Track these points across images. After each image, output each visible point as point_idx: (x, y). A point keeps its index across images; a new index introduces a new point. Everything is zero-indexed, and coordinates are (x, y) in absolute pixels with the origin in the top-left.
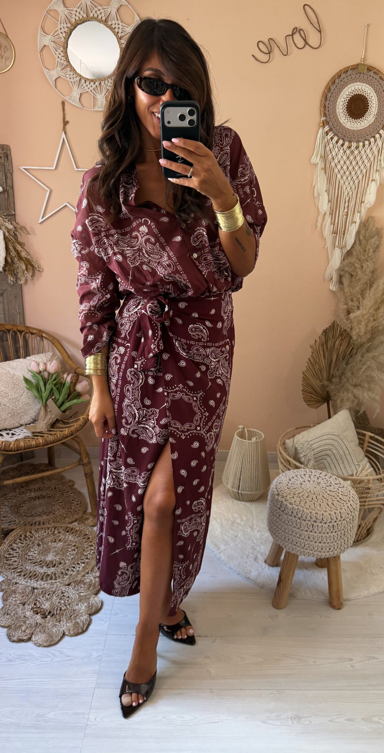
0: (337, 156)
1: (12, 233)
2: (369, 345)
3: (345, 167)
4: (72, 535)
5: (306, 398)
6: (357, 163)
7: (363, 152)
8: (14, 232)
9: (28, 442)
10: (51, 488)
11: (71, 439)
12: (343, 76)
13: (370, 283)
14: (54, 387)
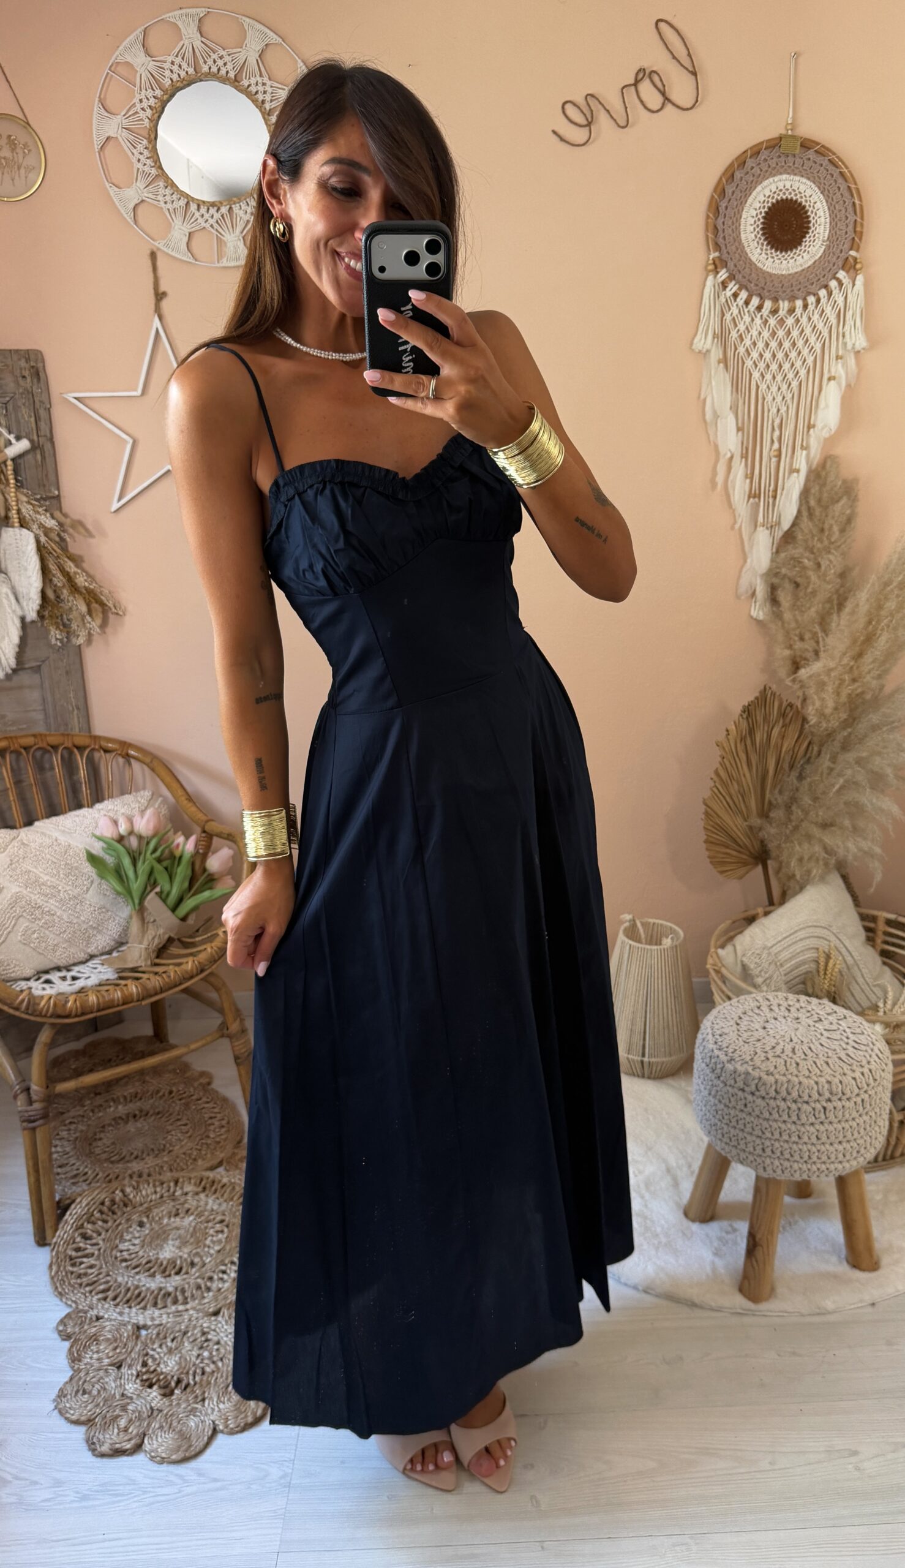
0: (749, 332)
1: (54, 536)
2: (845, 734)
3: (768, 355)
4: (214, 1196)
5: (715, 857)
6: (794, 344)
7: (804, 320)
8: (59, 535)
9: (105, 994)
10: (161, 1094)
11: (202, 979)
12: (750, 163)
13: (838, 599)
14: (159, 868)
